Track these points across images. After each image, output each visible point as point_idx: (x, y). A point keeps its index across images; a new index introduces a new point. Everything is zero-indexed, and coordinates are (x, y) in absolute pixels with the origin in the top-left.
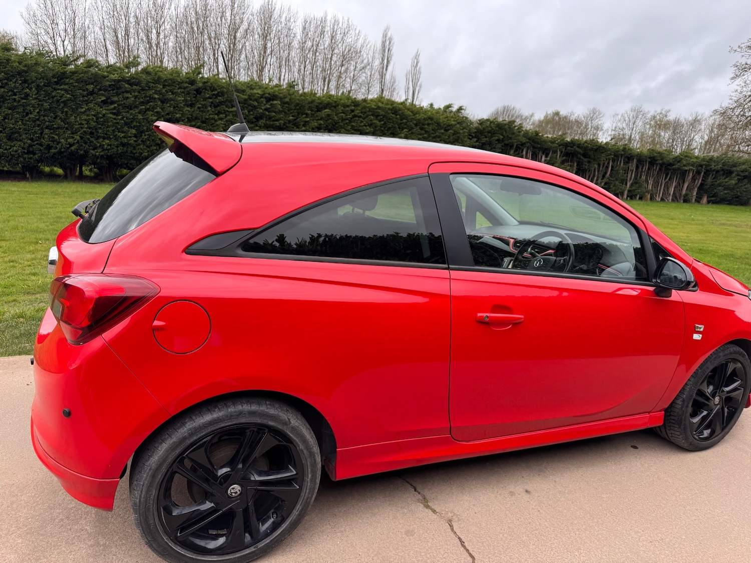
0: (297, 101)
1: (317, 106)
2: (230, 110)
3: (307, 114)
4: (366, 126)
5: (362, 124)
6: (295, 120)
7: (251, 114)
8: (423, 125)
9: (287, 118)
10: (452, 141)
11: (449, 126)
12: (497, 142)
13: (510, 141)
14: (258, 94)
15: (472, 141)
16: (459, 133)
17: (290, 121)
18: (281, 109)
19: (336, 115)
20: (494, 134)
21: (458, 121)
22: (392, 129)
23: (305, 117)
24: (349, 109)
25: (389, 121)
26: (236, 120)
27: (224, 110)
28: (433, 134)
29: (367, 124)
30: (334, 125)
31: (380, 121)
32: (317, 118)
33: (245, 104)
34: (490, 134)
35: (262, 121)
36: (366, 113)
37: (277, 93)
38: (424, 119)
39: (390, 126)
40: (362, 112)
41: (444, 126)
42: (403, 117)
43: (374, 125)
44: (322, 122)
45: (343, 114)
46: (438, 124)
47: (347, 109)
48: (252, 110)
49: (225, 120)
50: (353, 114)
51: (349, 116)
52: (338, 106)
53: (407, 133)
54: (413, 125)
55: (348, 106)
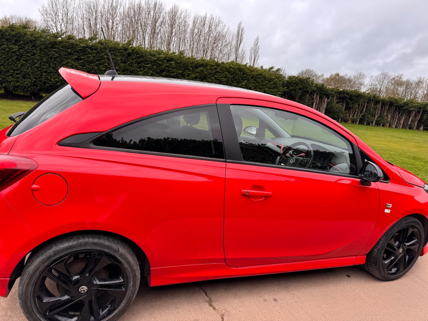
0: (184, 62)
1: (195, 65)
2: (146, 66)
3: (189, 70)
4: (223, 77)
5: (221, 76)
6: (183, 73)
7: (158, 69)
8: (256, 78)
9: (178, 72)
10: (272, 88)
11: (271, 79)
12: (299, 89)
13: (307, 89)
14: (162, 57)
15: (284, 88)
16: (277, 83)
17: (180, 74)
18: (175, 66)
19: (206, 71)
20: (297, 84)
21: (277, 77)
22: (238, 80)
23: (189, 71)
24: (214, 68)
25: (237, 75)
26: (149, 71)
27: (143, 66)
28: (261, 83)
30: (204, 77)
31: (231, 75)
32: (195, 72)
33: (155, 63)
34: (295, 85)
35: (164, 73)
36: (223, 70)
37: (173, 57)
38: (257, 75)
39: (237, 78)
40: (221, 70)
41: (268, 79)
42: (245, 73)
43: (227, 77)
44: (198, 74)
45: (210, 71)
46: (265, 78)
47: (213, 67)
48: (159, 67)
49: (143, 71)
50: (216, 70)
51: (213, 72)
52: (207, 66)
53: (247, 82)
54: (250, 78)
55: (213, 66)
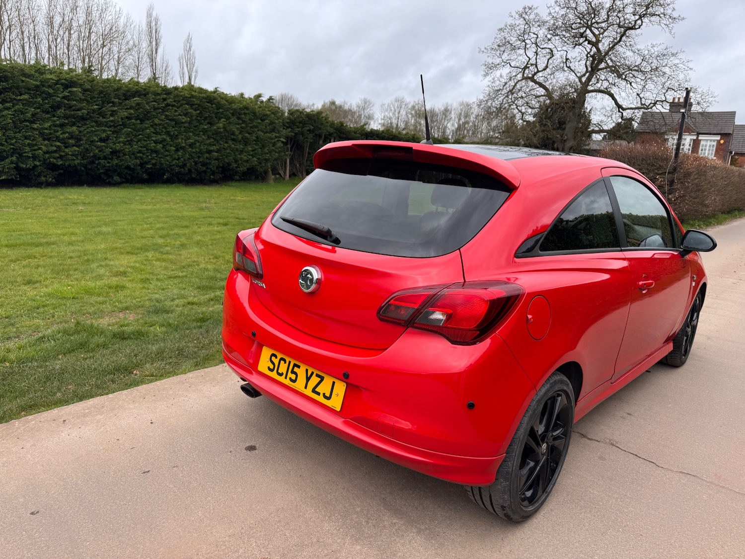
0: (101, 88)
1: (124, 94)
2: (19, 98)
3: (113, 103)
4: (181, 115)
5: (177, 113)
6: (100, 109)
7: (46, 103)
8: (240, 115)
9: (90, 108)
10: (269, 131)
11: (264, 115)
12: (308, 132)
13: (320, 131)
14: (52, 79)
15: (287, 131)
16: (275, 123)
17: (94, 111)
18: (83, 97)
19: (147, 104)
20: (305, 124)
21: (272, 111)
22: (209, 119)
23: (112, 106)
24: (161, 98)
25: (205, 110)
26: (27, 109)
27: (10, 98)
28: (250, 123)
29: (182, 114)
30: (145, 115)
31: (195, 110)
32: (126, 107)
33: (37, 91)
34: (301, 125)
35: (60, 110)
36: (179, 101)
37: (75, 79)
38: (240, 109)
39: (207, 115)
40: (175, 101)
41: (260, 116)
42: (219, 106)
43: (189, 114)
44: (132, 111)
45: (154, 103)
46: (254, 114)
47: (159, 97)
48: (46, 98)
49: (13, 110)
50: (166, 102)
51: (162, 105)
52: (148, 94)
53: (225, 123)
54: (230, 115)
55: (159, 94)
